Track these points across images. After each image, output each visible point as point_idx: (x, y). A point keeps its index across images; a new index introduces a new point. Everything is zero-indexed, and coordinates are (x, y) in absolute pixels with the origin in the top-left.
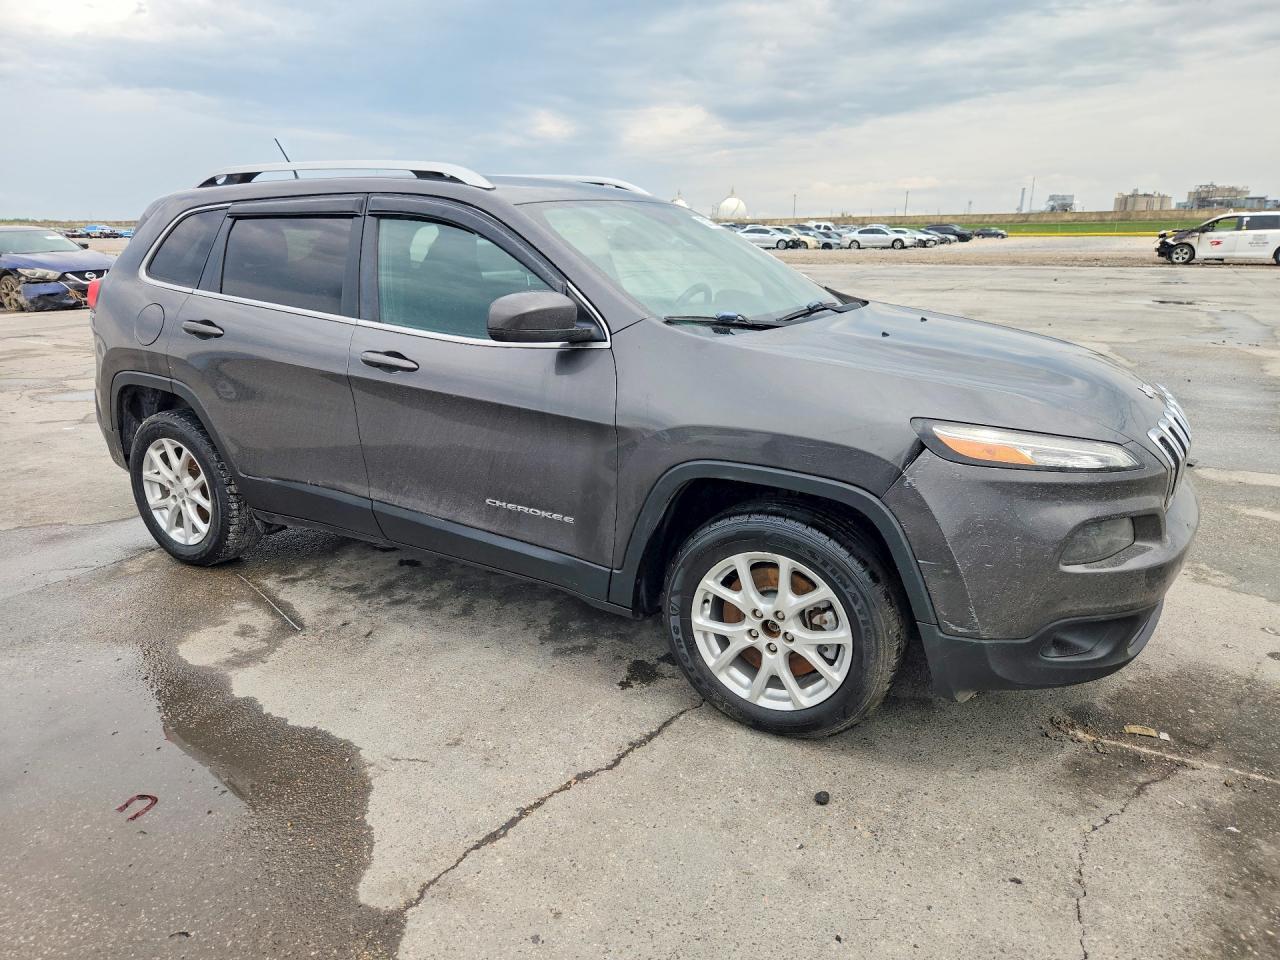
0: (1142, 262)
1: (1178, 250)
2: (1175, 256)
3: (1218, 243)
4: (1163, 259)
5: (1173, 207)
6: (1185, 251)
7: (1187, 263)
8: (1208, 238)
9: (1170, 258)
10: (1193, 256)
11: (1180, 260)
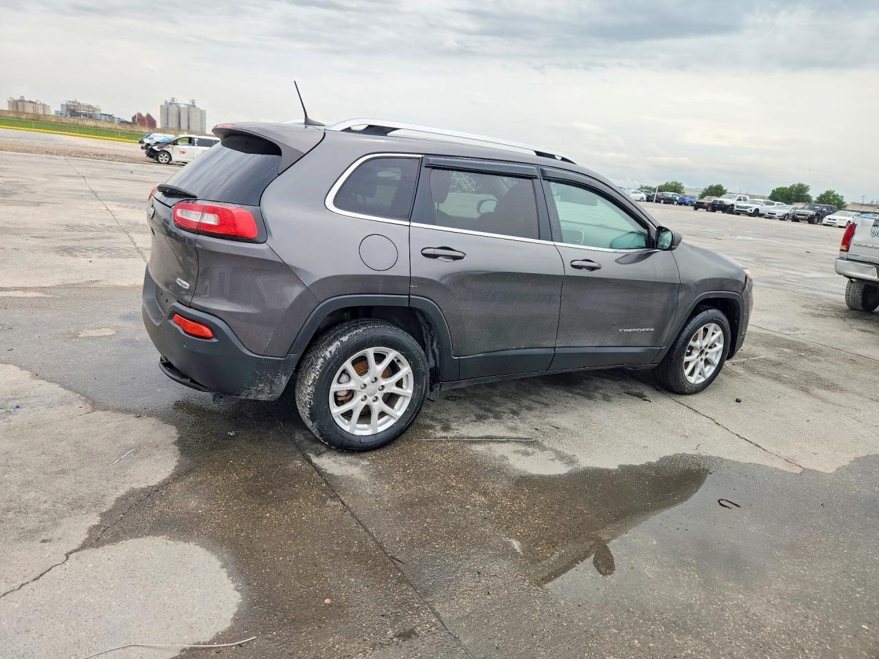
0: (133, 160)
1: (162, 155)
2: (160, 158)
3: (184, 152)
4: (152, 160)
5: (53, 113)
6: (166, 155)
7: (168, 163)
8: (178, 149)
9: (157, 159)
10: (171, 159)
11: (164, 161)
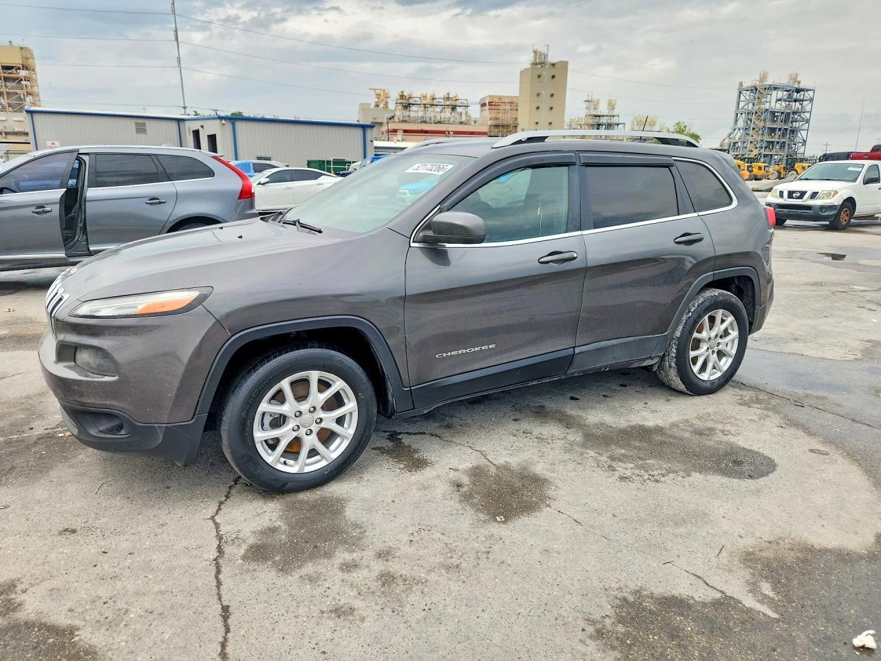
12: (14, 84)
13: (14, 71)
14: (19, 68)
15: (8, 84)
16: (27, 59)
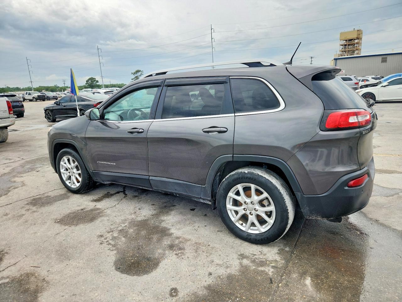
12: (351, 47)
13: (353, 41)
14: (355, 39)
15: (349, 47)
16: (359, 35)
